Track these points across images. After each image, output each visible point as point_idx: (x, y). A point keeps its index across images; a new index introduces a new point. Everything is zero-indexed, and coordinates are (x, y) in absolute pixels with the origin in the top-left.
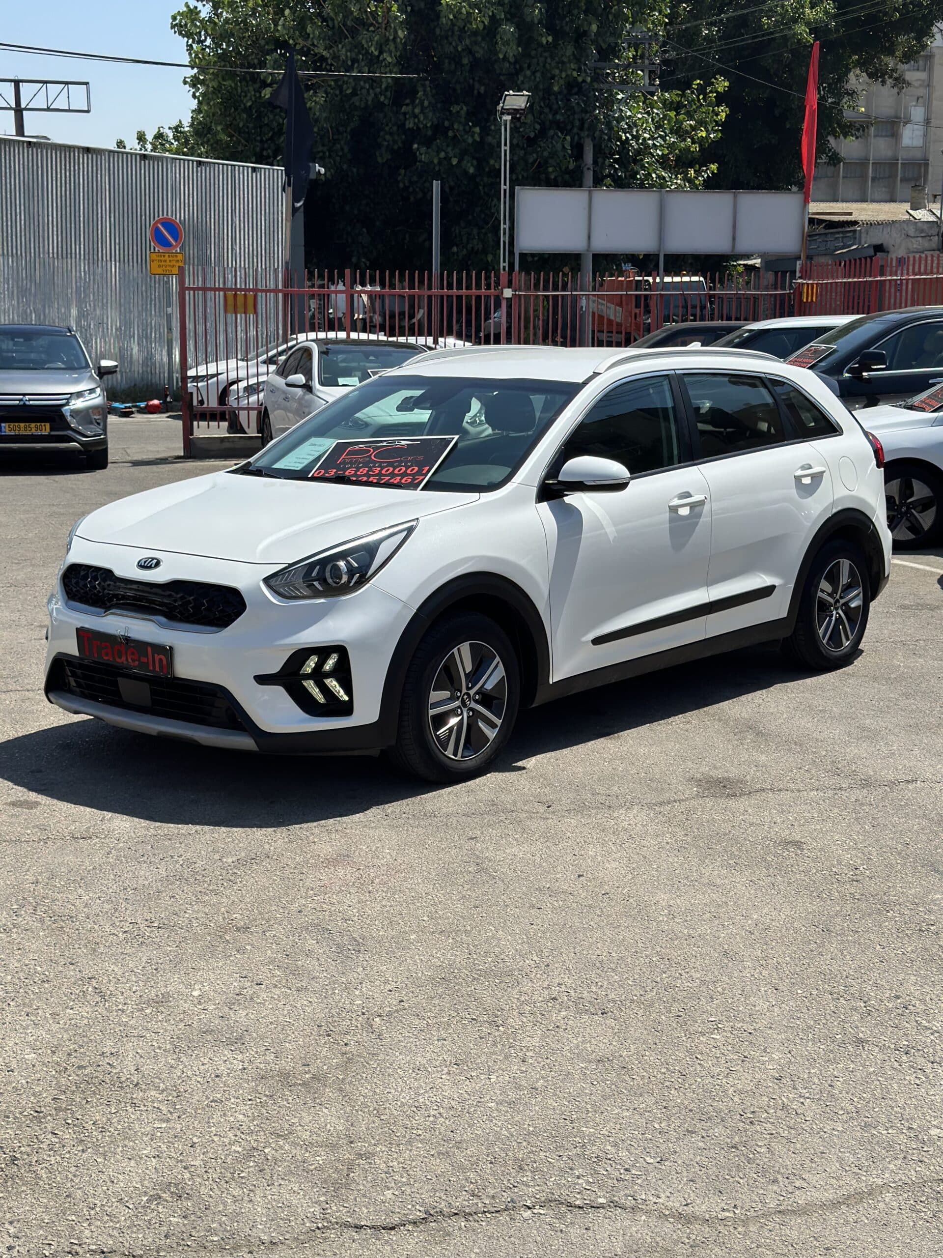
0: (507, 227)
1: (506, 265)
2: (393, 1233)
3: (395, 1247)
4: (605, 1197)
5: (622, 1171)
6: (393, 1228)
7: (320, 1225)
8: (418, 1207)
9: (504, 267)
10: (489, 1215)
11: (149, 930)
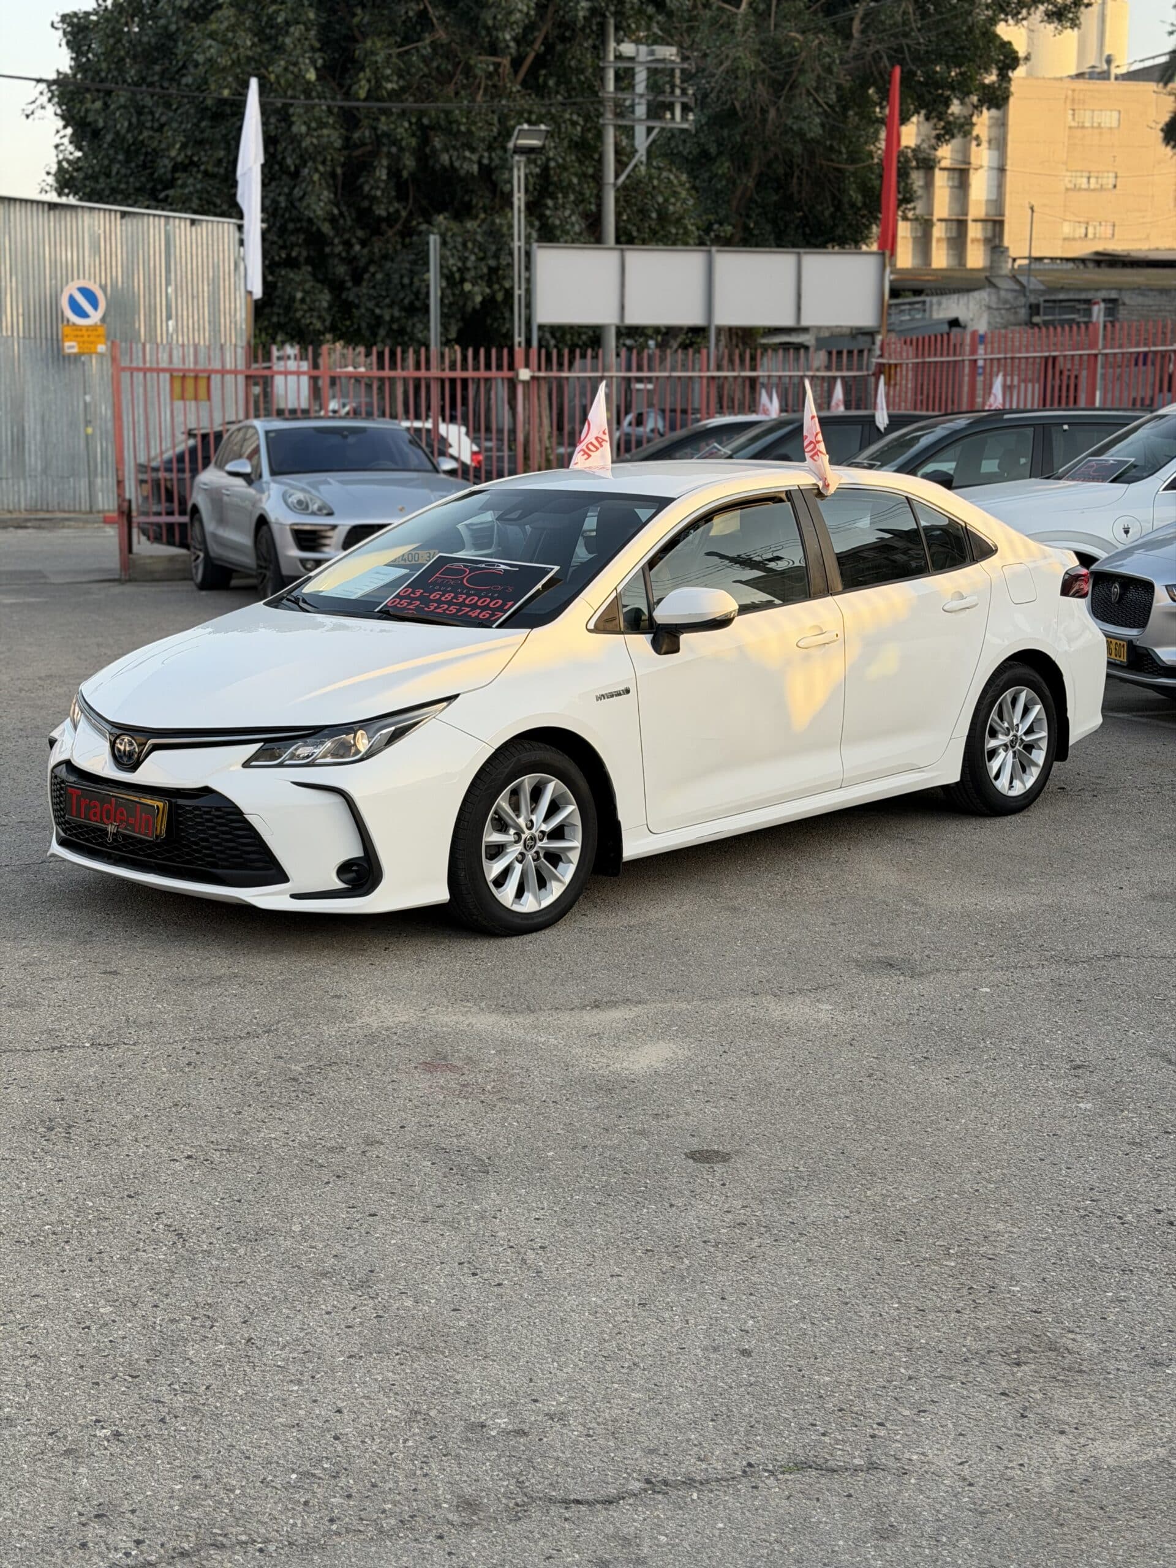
0: (522, 292)
1: (523, 339)
2: (612, 1507)
3: (618, 1525)
4: (861, 1457)
5: (875, 1426)
6: (611, 1503)
7: (519, 1500)
8: (635, 1475)
9: (520, 344)
10: (724, 1483)
11: (218, 1153)
